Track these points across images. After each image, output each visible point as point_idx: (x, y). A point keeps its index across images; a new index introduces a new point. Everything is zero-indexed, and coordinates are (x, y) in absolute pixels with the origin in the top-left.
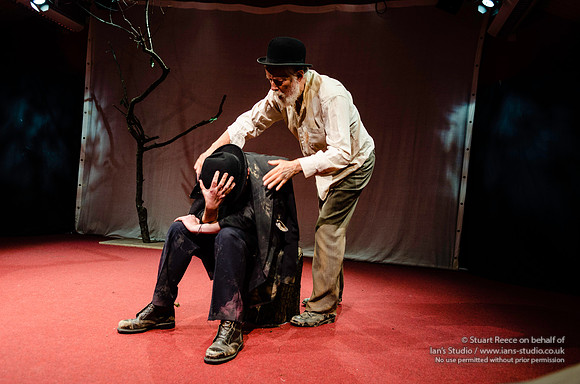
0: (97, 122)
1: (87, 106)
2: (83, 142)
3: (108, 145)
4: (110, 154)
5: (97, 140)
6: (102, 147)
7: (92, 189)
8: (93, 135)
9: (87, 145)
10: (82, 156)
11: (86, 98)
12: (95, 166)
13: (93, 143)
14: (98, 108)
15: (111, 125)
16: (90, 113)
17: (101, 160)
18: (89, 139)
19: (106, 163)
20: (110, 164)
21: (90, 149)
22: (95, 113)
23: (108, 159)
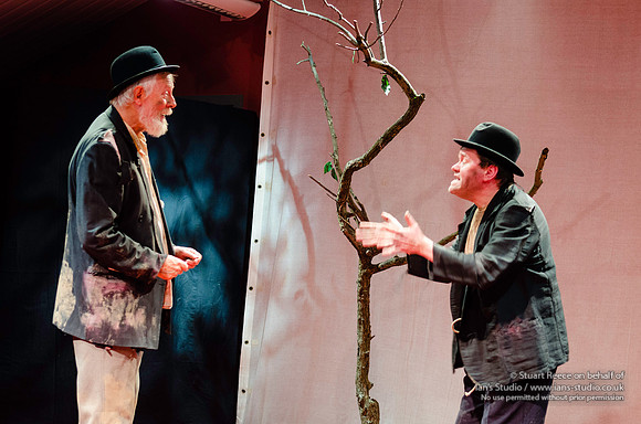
0: (281, 205)
1: (262, 173)
2: (254, 249)
3: (304, 255)
4: (308, 276)
5: (282, 243)
6: (292, 260)
7: (270, 352)
8: (274, 235)
9: (261, 256)
10: (252, 279)
11: (260, 155)
12: (278, 300)
13: (274, 251)
14: (285, 174)
15: (310, 210)
16: (270, 187)
17: (288, 289)
18: (266, 243)
19: (299, 294)
20: (307, 296)
21: (267, 265)
22: (279, 184)
23: (303, 285)
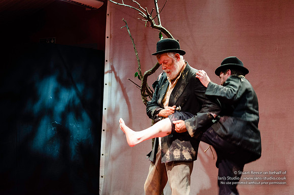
0: (116, 92)
2: (105, 112)
5: (117, 110)
8: (113, 106)
9: (108, 115)
10: (104, 126)
11: (106, 70)
13: (114, 113)
16: (110, 84)
18: (110, 110)
21: (110, 120)
